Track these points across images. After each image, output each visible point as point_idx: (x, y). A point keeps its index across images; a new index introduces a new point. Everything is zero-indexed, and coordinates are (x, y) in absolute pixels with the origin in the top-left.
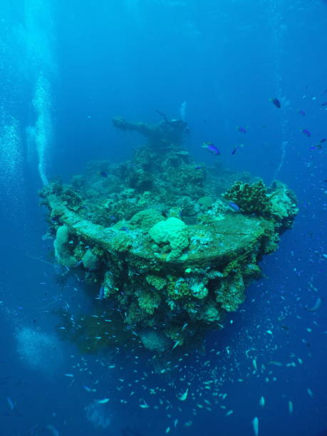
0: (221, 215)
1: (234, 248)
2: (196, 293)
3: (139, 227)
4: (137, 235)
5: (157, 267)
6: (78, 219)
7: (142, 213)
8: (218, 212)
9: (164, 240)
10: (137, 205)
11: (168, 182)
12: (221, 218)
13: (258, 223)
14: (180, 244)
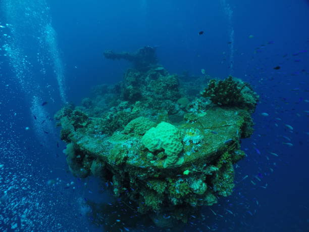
0: (202, 111)
1: (224, 141)
2: (196, 191)
3: (133, 135)
4: (132, 144)
5: (155, 173)
6: (81, 135)
7: (133, 122)
8: (199, 109)
9: (158, 148)
10: (132, 113)
11: (153, 91)
12: (203, 114)
13: (237, 113)
14: (175, 150)
